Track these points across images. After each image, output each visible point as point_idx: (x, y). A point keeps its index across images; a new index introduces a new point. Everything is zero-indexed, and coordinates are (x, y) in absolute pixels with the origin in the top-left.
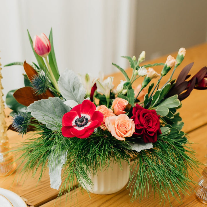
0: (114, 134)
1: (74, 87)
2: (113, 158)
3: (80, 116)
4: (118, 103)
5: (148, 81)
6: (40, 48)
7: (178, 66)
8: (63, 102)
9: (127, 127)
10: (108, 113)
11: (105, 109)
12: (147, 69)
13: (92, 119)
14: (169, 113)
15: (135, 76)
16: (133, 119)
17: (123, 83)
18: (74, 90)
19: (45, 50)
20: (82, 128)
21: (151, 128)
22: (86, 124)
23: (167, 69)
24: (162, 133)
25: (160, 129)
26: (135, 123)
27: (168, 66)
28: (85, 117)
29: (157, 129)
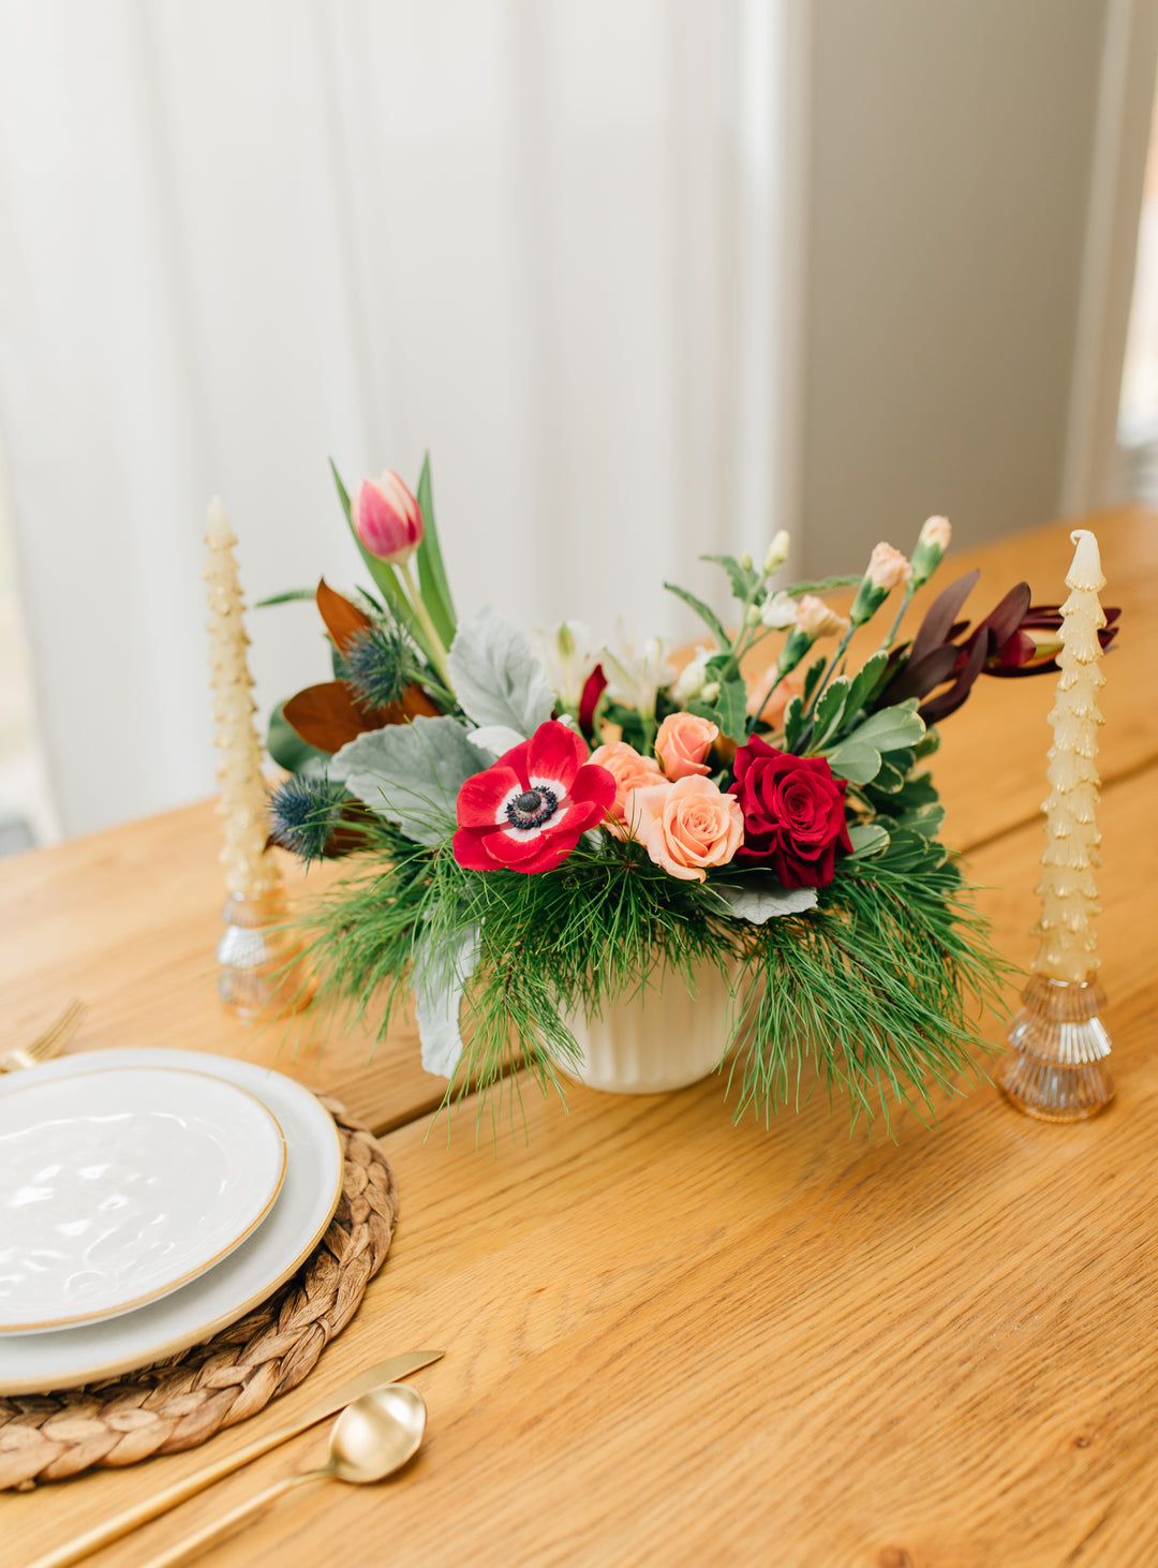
0: (658, 856)
1: (511, 676)
2: (663, 950)
3: (526, 785)
4: (680, 735)
5: (803, 647)
6: (378, 525)
7: (922, 589)
8: (468, 733)
9: (713, 825)
10: (639, 774)
11: (629, 756)
12: (799, 601)
13: (576, 794)
14: (883, 767)
15: (749, 631)
16: (735, 797)
17: (705, 657)
18: (510, 686)
19: (398, 536)
20: (533, 834)
21: (809, 827)
22: (549, 815)
23: (872, 595)
24: (855, 849)
25: (846, 833)
26: (743, 809)
27: (875, 586)
28: (544, 790)
29: (834, 832)
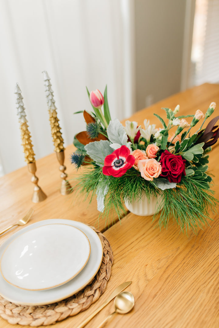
0: (143, 175)
1: (119, 133)
3: (118, 158)
4: (151, 149)
5: (181, 130)
7: (208, 118)
8: (110, 144)
9: (155, 169)
10: (142, 156)
12: (181, 120)
13: (128, 161)
15: (170, 125)
16: (160, 163)
18: (119, 135)
19: (99, 103)
20: (118, 169)
21: (176, 170)
22: (122, 165)
23: (195, 121)
24: (186, 174)
25: (185, 171)
26: (162, 166)
27: (196, 119)
28: (121, 159)
29: (182, 171)
